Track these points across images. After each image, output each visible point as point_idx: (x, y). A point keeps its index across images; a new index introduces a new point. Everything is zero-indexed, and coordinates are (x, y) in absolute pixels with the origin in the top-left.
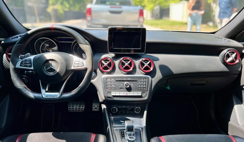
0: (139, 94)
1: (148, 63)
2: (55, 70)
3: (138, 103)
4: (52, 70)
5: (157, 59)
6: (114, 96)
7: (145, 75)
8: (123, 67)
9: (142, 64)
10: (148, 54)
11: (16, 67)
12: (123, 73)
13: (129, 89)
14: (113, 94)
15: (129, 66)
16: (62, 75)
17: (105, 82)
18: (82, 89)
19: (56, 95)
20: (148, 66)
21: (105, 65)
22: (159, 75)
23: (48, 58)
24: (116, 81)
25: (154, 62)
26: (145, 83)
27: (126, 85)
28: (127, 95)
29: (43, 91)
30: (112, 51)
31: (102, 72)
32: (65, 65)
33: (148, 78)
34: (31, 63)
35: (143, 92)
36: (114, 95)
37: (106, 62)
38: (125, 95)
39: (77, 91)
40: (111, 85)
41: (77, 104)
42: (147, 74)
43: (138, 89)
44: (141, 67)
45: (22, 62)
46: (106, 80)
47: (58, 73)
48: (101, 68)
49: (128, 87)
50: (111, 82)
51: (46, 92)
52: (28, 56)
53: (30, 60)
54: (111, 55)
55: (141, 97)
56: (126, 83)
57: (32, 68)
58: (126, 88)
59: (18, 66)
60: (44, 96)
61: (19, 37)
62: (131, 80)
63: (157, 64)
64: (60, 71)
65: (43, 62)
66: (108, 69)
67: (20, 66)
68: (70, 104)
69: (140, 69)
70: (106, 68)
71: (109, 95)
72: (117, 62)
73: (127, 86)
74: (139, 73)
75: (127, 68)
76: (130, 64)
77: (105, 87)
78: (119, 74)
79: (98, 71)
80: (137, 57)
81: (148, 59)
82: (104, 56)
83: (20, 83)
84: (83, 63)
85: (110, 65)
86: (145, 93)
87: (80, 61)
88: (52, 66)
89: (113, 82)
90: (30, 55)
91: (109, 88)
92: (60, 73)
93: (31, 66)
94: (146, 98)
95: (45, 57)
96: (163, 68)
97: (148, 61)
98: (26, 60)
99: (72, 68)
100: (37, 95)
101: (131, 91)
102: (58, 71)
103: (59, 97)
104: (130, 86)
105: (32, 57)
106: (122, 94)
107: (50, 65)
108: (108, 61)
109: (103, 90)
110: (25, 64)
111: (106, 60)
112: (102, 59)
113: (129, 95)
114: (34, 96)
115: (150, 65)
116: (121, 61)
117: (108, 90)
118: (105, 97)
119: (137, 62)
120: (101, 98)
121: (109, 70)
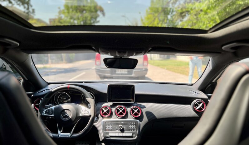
0: (130, 134)
1: (137, 110)
3: (130, 142)
5: (144, 107)
6: (111, 136)
7: (135, 119)
8: (118, 113)
9: (133, 111)
10: (137, 103)
11: (42, 114)
12: (118, 118)
13: (122, 131)
14: (110, 134)
15: (123, 113)
17: (104, 124)
18: (87, 130)
19: (68, 135)
20: (137, 113)
21: (105, 112)
22: (145, 119)
23: (64, 108)
24: (113, 124)
25: (142, 109)
26: (134, 126)
27: (120, 127)
28: (120, 135)
29: (59, 132)
30: (110, 101)
31: (103, 117)
32: (76, 113)
33: (137, 122)
34: (52, 112)
35: (133, 133)
36: (111, 135)
37: (106, 109)
38: (119, 135)
39: (83, 132)
40: (109, 128)
42: (136, 118)
43: (129, 131)
44: (132, 113)
45: (46, 111)
48: (102, 114)
49: (122, 129)
50: (109, 125)
51: (61, 133)
53: (52, 109)
54: (109, 104)
56: (120, 125)
57: (53, 115)
58: (120, 130)
59: (44, 114)
60: (60, 136)
61: (43, 91)
62: (124, 123)
63: (144, 111)
64: (72, 117)
65: (61, 111)
66: (107, 114)
67: (45, 114)
69: (131, 114)
70: (105, 114)
71: (107, 136)
72: (114, 110)
73: (120, 128)
74: (130, 118)
75: (121, 114)
76: (124, 111)
77: (104, 129)
78: (115, 118)
79: (100, 116)
80: (128, 105)
82: (104, 105)
83: (44, 126)
84: (88, 112)
85: (108, 111)
86: (135, 134)
87: (86, 110)
88: (67, 114)
91: (107, 130)
92: (72, 119)
93: (52, 114)
94: (136, 138)
95: (62, 108)
96: (149, 114)
97: (137, 108)
98: (49, 109)
99: (81, 115)
100: (55, 135)
101: (124, 132)
102: (70, 117)
103: (70, 137)
104: (123, 128)
105: (53, 107)
106: (117, 134)
107: (65, 113)
108: (107, 108)
109: (103, 131)
110: (48, 112)
111: (106, 107)
112: (103, 107)
113: (122, 135)
115: (138, 111)
116: (117, 108)
118: (104, 137)
119: (129, 110)
120: (101, 137)
121: (107, 116)
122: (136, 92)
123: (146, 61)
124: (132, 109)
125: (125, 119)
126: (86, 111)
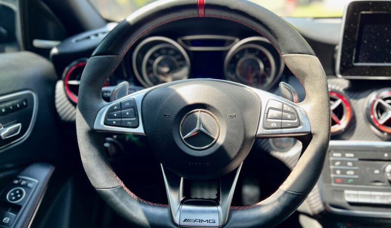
2: (213, 139)
4: (203, 138)
6: (352, 204)
8: (380, 119)
11: (96, 127)
12: (379, 137)
14: (351, 196)
23: (189, 101)
24: (361, 160)
34: (136, 115)
36: (353, 199)
38: (386, 202)
40: (343, 172)
45: (111, 110)
50: (343, 162)
53: (133, 105)
54: (339, 84)
57: (140, 130)
59: (100, 123)
60: (177, 219)
66: (335, 123)
71: (337, 200)
72: (361, 105)
77: (326, 175)
78: (366, 138)
83: (107, 175)
87: (285, 108)
88: (202, 125)
89: (350, 164)
91: (338, 180)
93: (136, 125)
95: (178, 97)
98: (121, 104)
99: (261, 131)
102: (221, 141)
105: (138, 95)
106: (378, 198)
108: (336, 100)
110: (121, 116)
118: (324, 204)
126: (289, 116)
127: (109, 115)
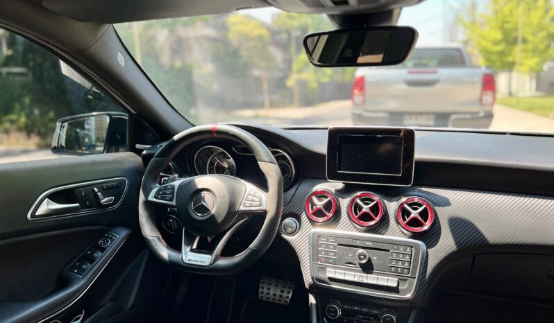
0: (393, 283)
1: (421, 209)
2: (209, 210)
3: (393, 304)
4: (204, 209)
5: (446, 203)
6: (331, 279)
7: (411, 237)
10: (424, 189)
11: (148, 199)
12: (357, 229)
13: (368, 268)
14: (331, 273)
15: (372, 214)
16: (220, 220)
17: (315, 241)
20: (419, 218)
22: (446, 243)
23: (200, 187)
24: (339, 245)
25: (436, 208)
26: (407, 257)
27: (359, 255)
28: (360, 280)
30: (335, 177)
31: (312, 222)
32: (228, 202)
33: (418, 246)
34: (173, 194)
35: (401, 280)
36: (332, 276)
37: (321, 201)
38: (356, 280)
39: (243, 257)
40: (327, 253)
41: (276, 286)
42: (415, 236)
43: (389, 271)
45: (159, 190)
46: (318, 241)
47: (213, 216)
49: (364, 262)
50: (327, 246)
51: (192, 250)
52: (174, 180)
53: (173, 188)
54: (334, 186)
55: (395, 290)
56: (360, 251)
57: (174, 203)
58: (361, 265)
59: (151, 198)
60: (184, 259)
62: (373, 246)
63: (444, 214)
64: (216, 212)
65: (192, 191)
66: (325, 215)
67: (155, 197)
68: (263, 283)
69: (398, 222)
70: (319, 213)
71: (321, 276)
72: (345, 203)
73: (361, 259)
74: (396, 233)
75: (366, 217)
76: (375, 209)
77: (315, 257)
78: (346, 229)
79: (304, 217)
80: (392, 194)
81: (420, 202)
82: (320, 187)
83: (151, 229)
84: (261, 200)
85: (328, 206)
86: (408, 282)
87: (257, 195)
88: (204, 202)
89: (331, 247)
90: (179, 177)
91: (323, 260)
92: (216, 216)
93: (171, 200)
94: (409, 295)
95: (195, 185)
96: (459, 225)
97: (421, 205)
99: (242, 208)
100: (174, 255)
101: (371, 273)
102: (213, 212)
103: (210, 265)
104: (369, 260)
105: (178, 183)
106: (350, 276)
107: (203, 199)
108: (326, 197)
109: (310, 262)
110: (164, 194)
111: (321, 195)
113: (365, 281)
114: (169, 257)
115: (424, 214)
117: (319, 263)
118: (312, 278)
119: (392, 207)
120: (308, 280)
122: (420, 154)
123: (489, 93)
124: (402, 204)
125: (379, 234)
126: (256, 199)
127: (157, 193)
